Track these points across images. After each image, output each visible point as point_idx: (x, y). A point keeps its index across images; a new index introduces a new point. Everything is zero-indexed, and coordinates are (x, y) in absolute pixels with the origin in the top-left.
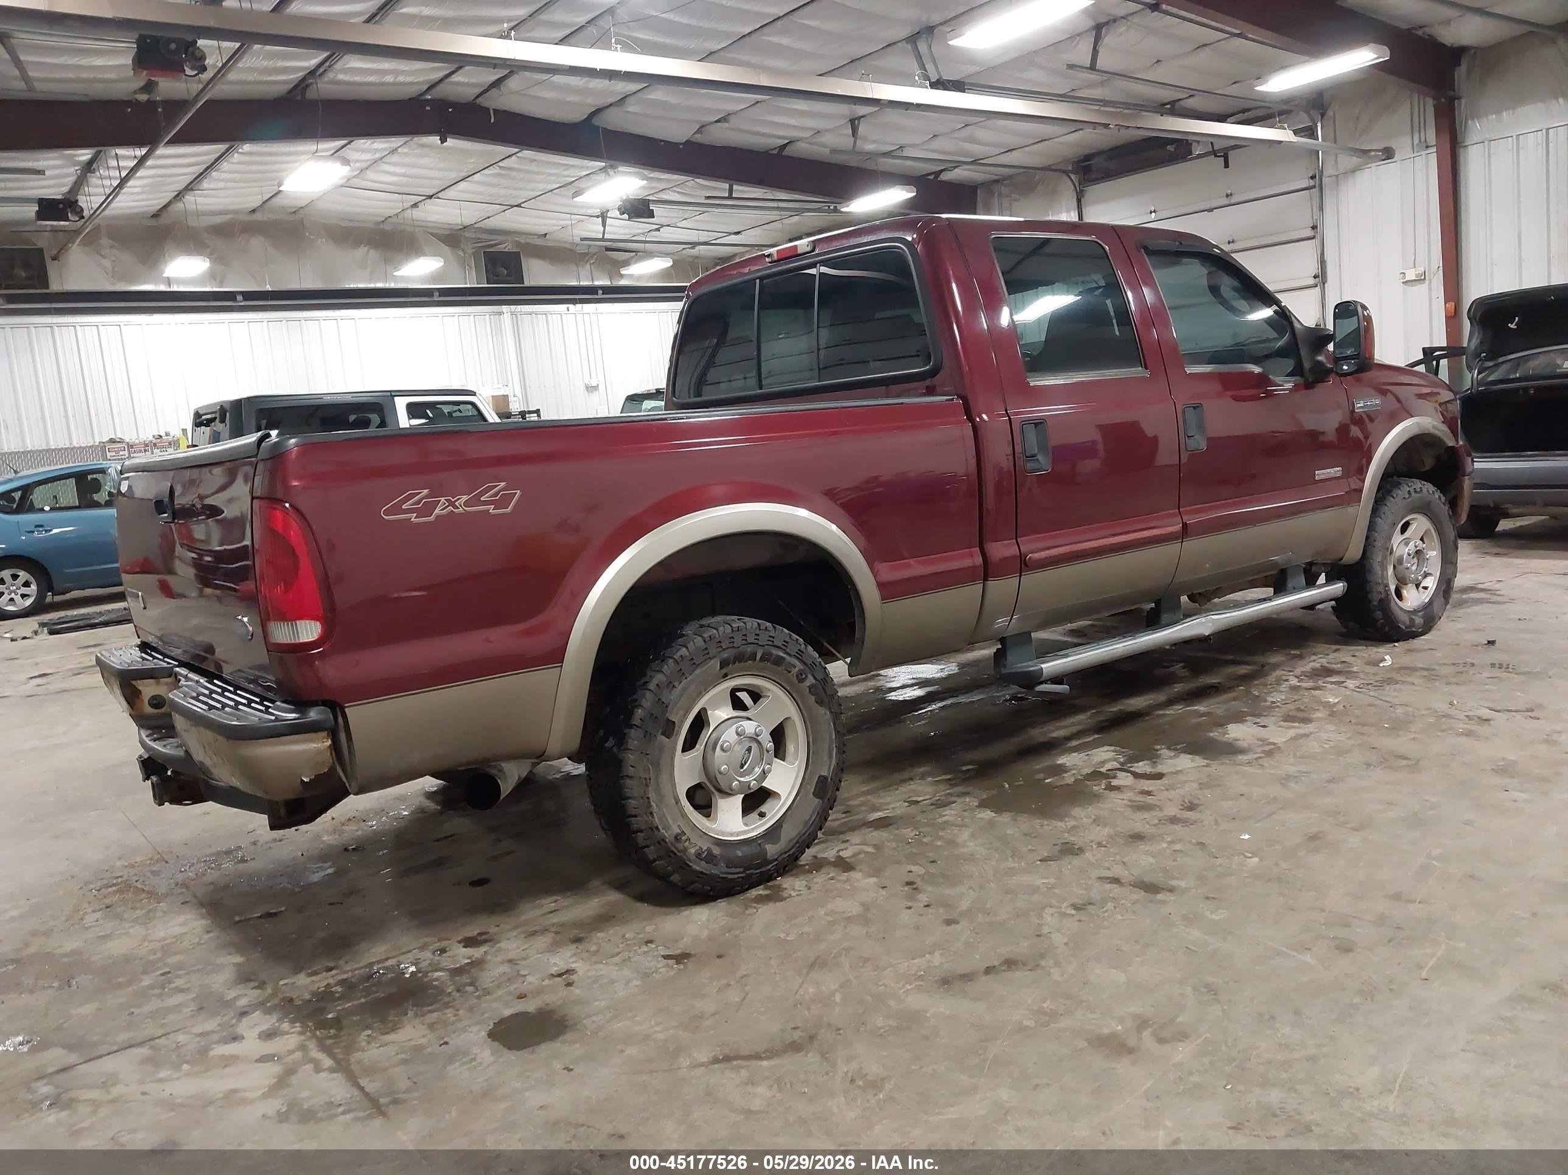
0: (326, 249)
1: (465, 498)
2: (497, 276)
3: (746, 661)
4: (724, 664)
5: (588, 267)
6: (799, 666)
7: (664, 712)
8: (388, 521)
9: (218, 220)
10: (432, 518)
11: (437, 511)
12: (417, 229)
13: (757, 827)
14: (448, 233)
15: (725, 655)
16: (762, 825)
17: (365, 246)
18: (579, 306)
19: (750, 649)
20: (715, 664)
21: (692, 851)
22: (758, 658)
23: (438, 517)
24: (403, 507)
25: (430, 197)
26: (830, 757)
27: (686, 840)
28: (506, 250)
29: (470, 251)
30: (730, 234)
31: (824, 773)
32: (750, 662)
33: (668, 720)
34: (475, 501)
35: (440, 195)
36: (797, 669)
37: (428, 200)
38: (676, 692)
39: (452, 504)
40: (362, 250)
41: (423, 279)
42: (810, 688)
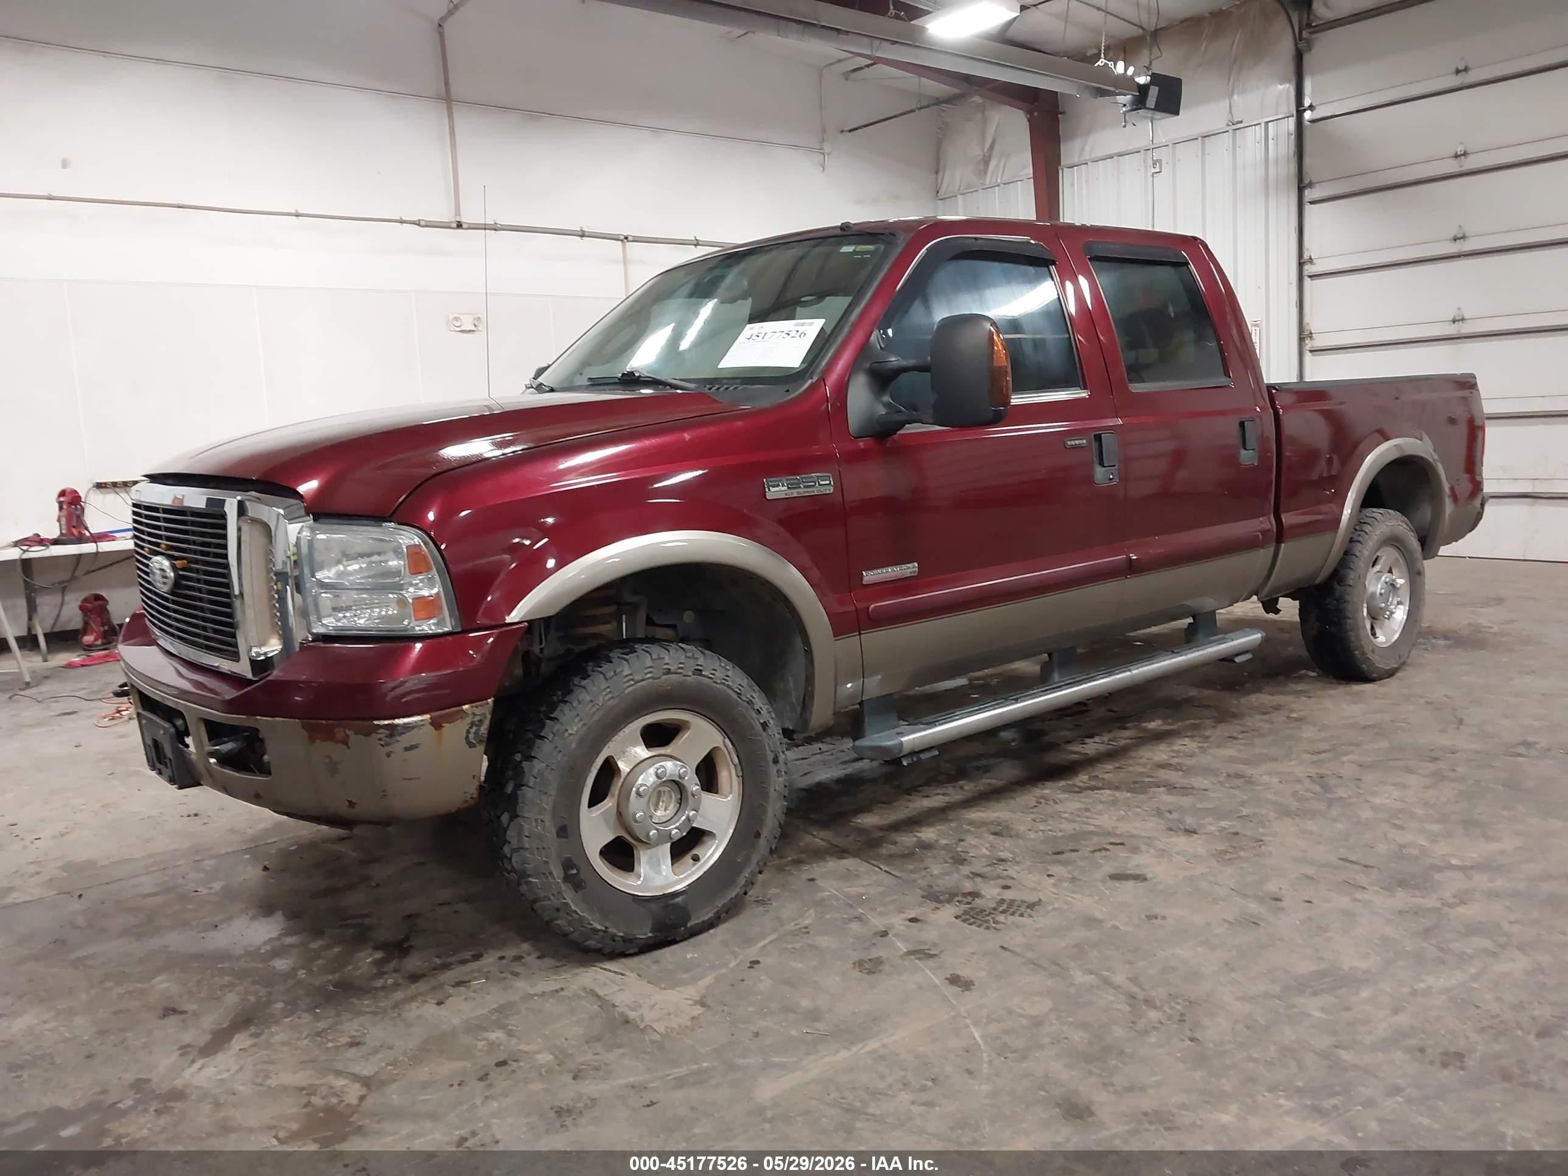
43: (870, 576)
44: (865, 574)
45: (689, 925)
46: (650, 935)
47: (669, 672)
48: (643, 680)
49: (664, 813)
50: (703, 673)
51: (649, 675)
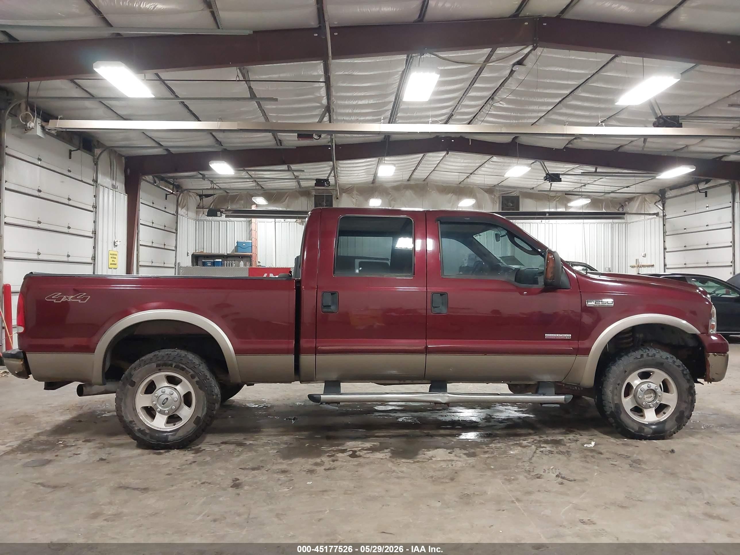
0: (435, 195)
1: (72, 297)
2: (508, 206)
3: (168, 366)
4: (158, 366)
5: (555, 202)
6: (192, 372)
7: (131, 377)
8: (46, 301)
9: (395, 184)
10: (60, 302)
11: (62, 300)
12: (475, 187)
13: (171, 428)
14: (489, 188)
15: (159, 362)
16: (173, 428)
17: (451, 194)
18: (547, 221)
19: (170, 362)
20: (154, 365)
21: (136, 428)
22: (173, 366)
23: (62, 301)
24: (53, 297)
25: (471, 174)
26: (203, 410)
27: (134, 424)
28: (515, 195)
29: (497, 196)
30: (624, 187)
31: (200, 416)
32: (170, 367)
33: (132, 381)
34: (75, 298)
35: (475, 172)
36: (191, 374)
37: (471, 175)
38: (136, 372)
39: (67, 298)
40: (450, 195)
41: (469, 207)
42: (196, 381)
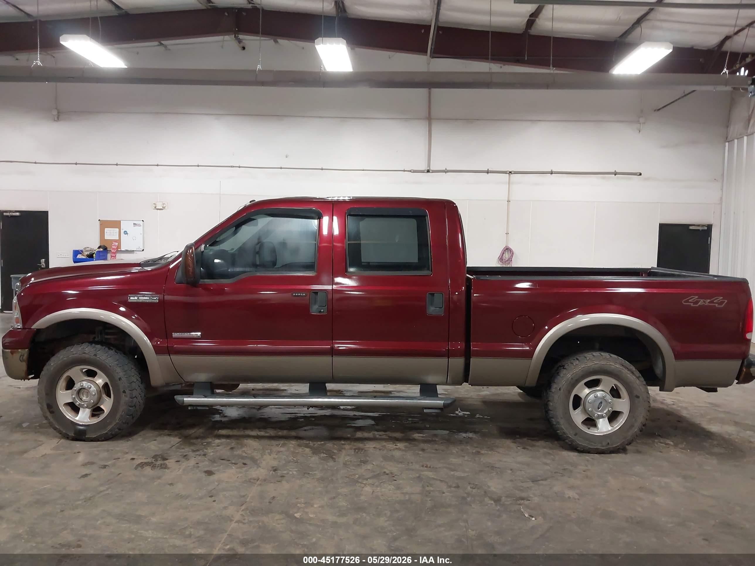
43: (175, 335)
44: (173, 334)
45: (86, 436)
46: (73, 435)
47: (84, 353)
48: (75, 354)
49: (86, 399)
50: (97, 356)
51: (78, 353)
